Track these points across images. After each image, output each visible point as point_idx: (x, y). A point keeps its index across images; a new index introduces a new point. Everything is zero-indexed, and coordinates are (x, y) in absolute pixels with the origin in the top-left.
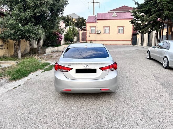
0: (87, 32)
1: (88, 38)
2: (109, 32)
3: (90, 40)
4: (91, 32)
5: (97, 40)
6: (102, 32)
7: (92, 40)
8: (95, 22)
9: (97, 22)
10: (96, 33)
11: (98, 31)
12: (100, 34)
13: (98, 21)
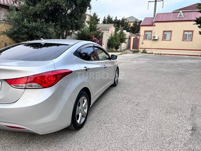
0: (140, 38)
1: (141, 46)
2: (171, 38)
3: (143, 48)
4: (145, 37)
5: (153, 49)
6: (161, 38)
7: (146, 48)
8: (152, 25)
9: (155, 26)
10: (152, 39)
11: (154, 37)
12: (157, 41)
13: (155, 24)
